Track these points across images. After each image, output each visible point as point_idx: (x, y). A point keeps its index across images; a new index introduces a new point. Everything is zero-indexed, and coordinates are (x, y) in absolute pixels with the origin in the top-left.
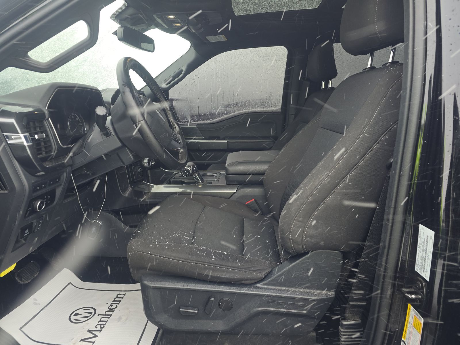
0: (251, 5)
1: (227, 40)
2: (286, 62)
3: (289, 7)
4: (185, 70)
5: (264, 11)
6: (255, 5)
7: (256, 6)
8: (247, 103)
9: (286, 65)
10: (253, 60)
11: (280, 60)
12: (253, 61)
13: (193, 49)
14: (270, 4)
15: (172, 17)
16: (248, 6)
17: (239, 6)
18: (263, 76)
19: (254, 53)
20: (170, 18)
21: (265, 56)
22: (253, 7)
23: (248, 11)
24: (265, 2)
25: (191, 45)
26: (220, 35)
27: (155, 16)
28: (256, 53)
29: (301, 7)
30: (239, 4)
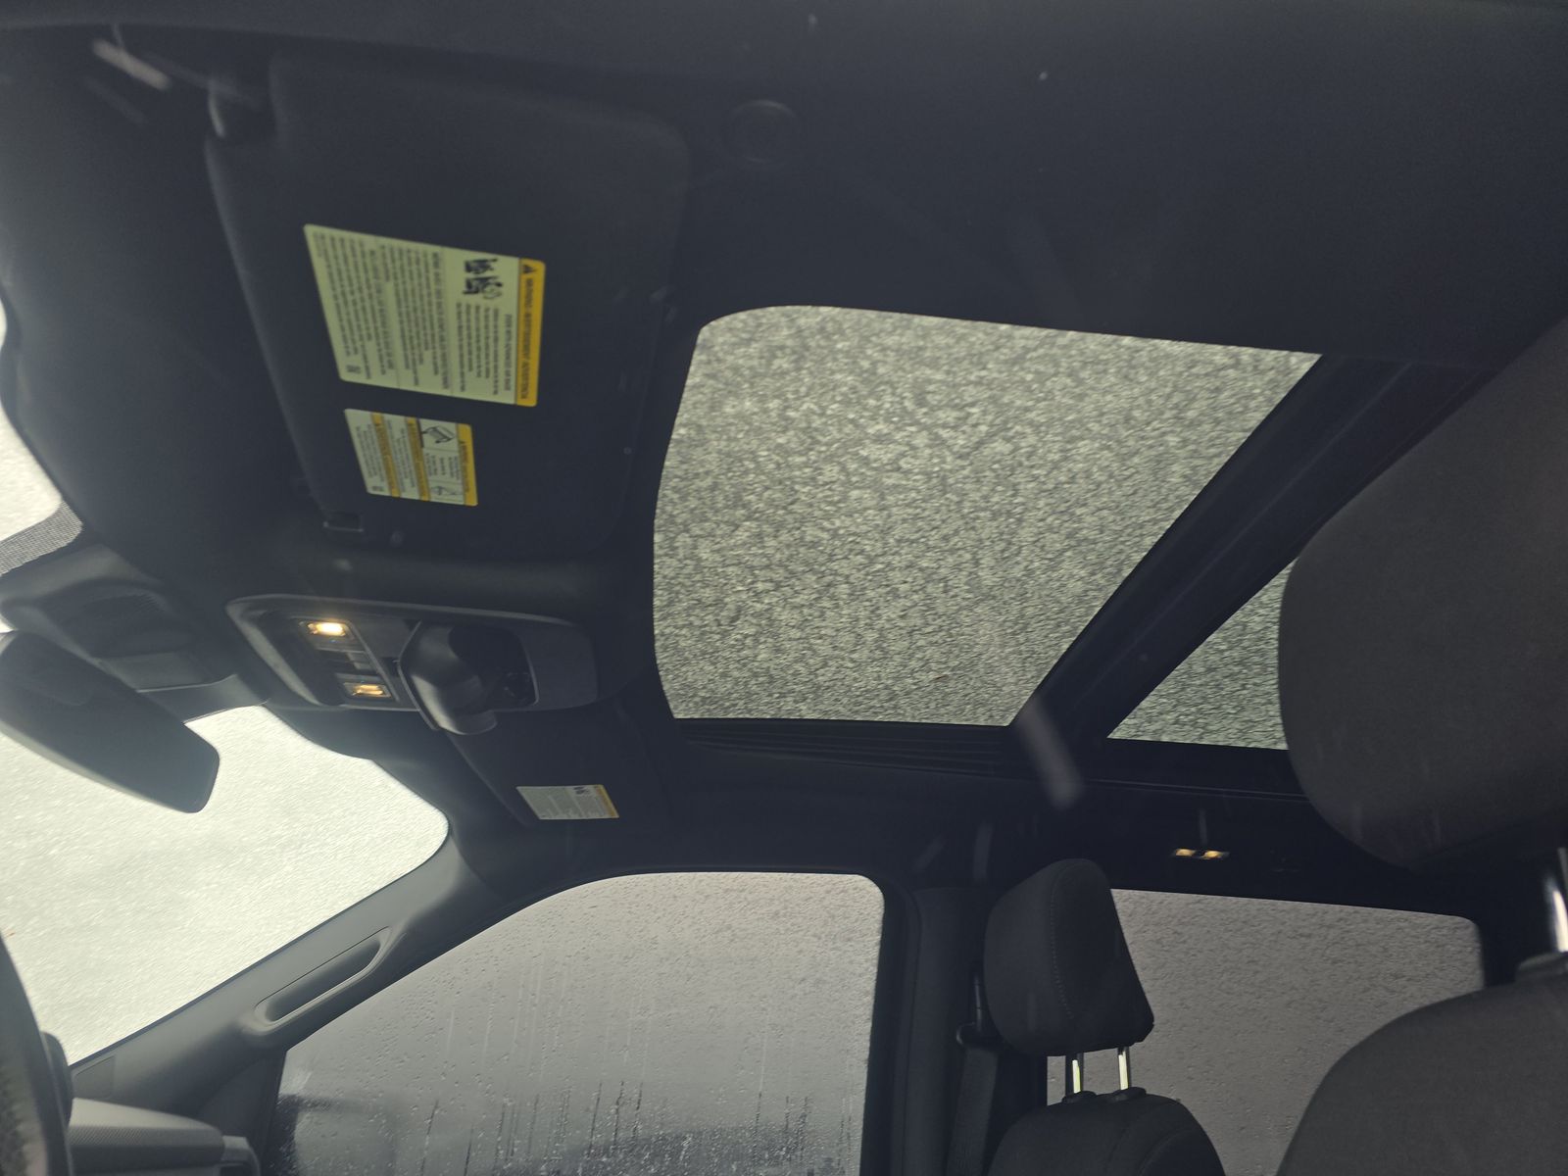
0: (736, 674)
1: (617, 816)
2: (877, 948)
3: (895, 707)
4: (389, 944)
5: (790, 712)
6: (756, 675)
7: (761, 679)
8: (685, 1144)
9: (876, 962)
10: (729, 927)
11: (849, 940)
12: (728, 934)
13: (453, 850)
14: (817, 676)
15: (332, 628)
16: (724, 675)
17: (684, 669)
18: (769, 1009)
19: (734, 894)
20: (321, 637)
21: (785, 916)
22: (746, 684)
23: (721, 699)
24: (798, 666)
25: (450, 832)
26: (587, 787)
27: (234, 611)
28: (743, 895)
29: (942, 711)
30: (686, 659)
